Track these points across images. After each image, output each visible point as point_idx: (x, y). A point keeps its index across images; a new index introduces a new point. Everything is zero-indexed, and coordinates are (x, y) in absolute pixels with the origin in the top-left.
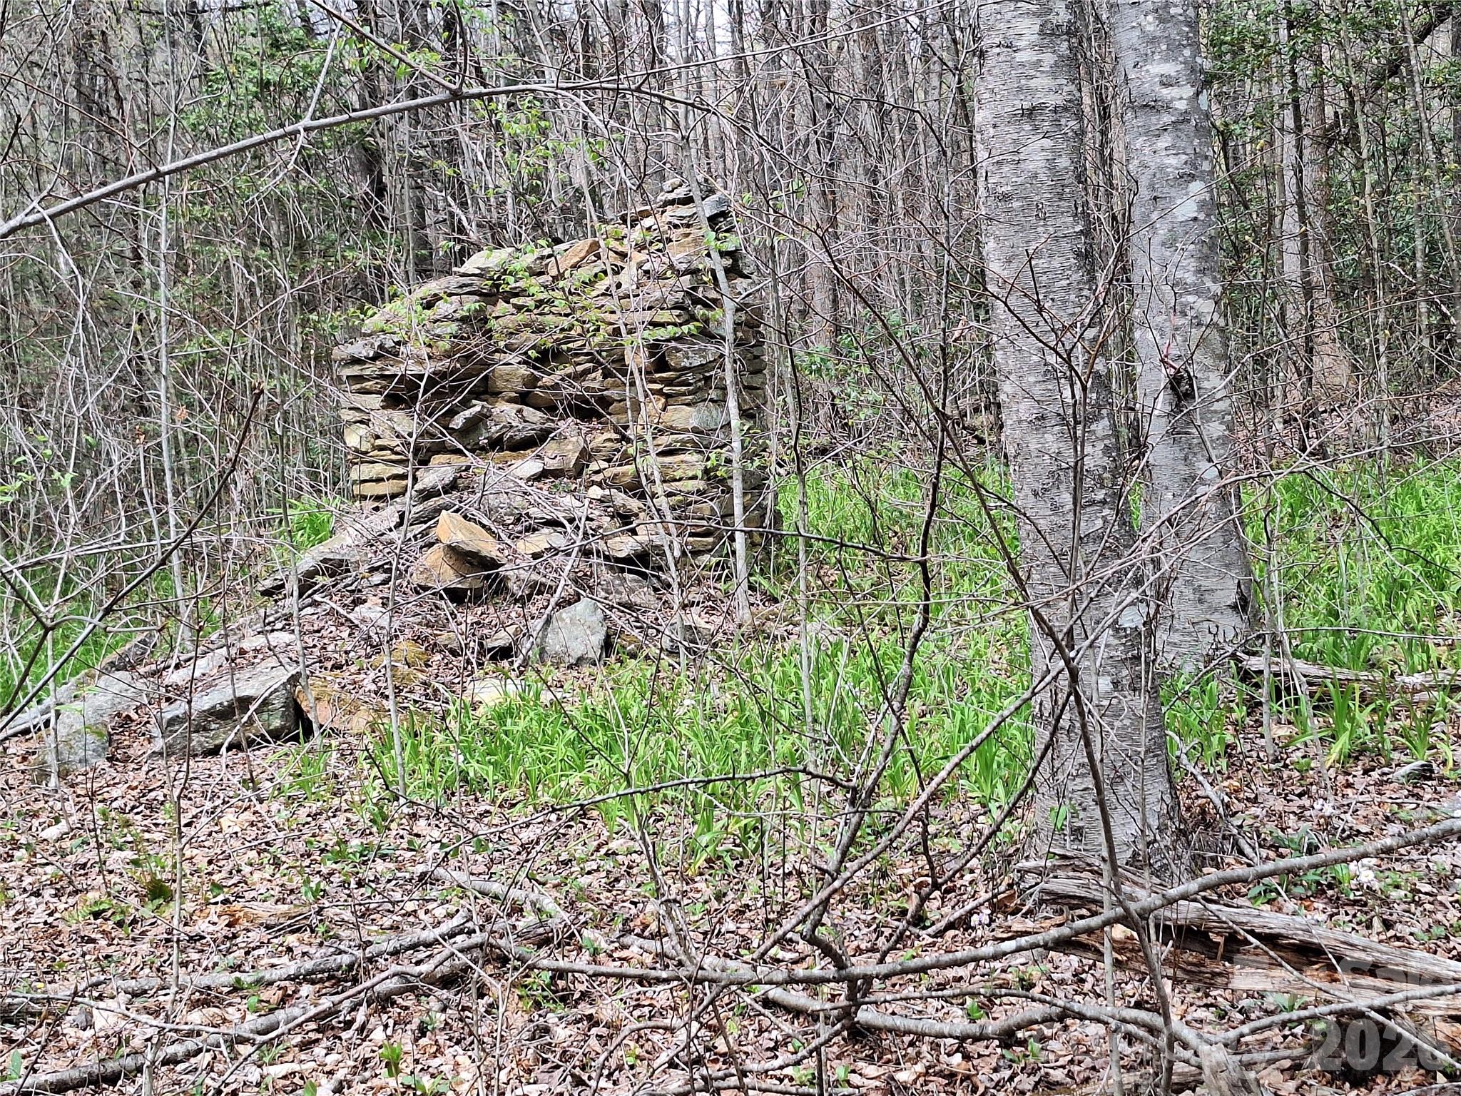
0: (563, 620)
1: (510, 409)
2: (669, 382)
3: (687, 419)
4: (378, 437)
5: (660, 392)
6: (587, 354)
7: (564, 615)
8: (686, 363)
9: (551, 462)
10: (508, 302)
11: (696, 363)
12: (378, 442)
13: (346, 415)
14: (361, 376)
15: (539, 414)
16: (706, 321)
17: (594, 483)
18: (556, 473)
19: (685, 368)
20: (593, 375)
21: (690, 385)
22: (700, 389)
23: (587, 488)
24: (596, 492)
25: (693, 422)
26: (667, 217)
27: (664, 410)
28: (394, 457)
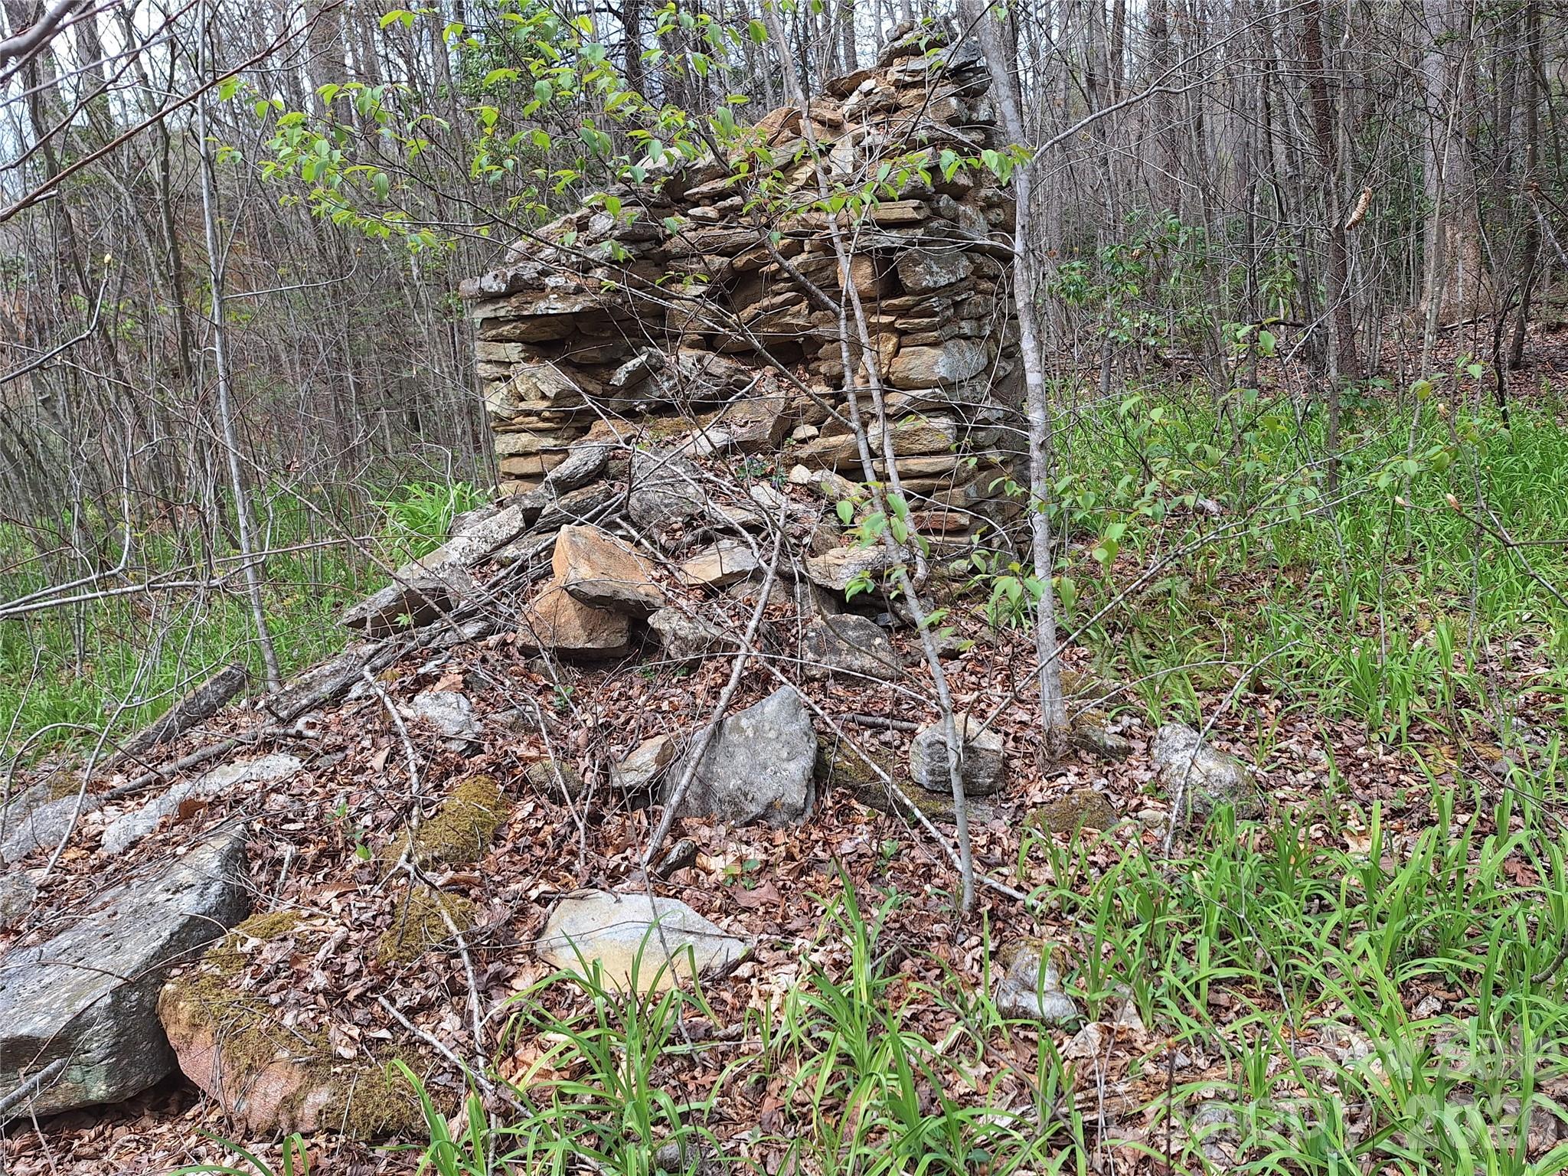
0: (742, 730)
1: (687, 357)
2: (903, 312)
3: (930, 368)
4: (522, 399)
5: (890, 328)
6: (786, 280)
7: (744, 723)
8: (928, 282)
9: (740, 431)
10: (686, 215)
11: (943, 282)
12: (523, 406)
13: (483, 370)
14: (496, 318)
15: (725, 363)
16: (955, 219)
17: (797, 461)
18: (748, 447)
19: (927, 290)
20: (797, 308)
21: (935, 314)
22: (948, 320)
23: (789, 467)
24: (801, 474)
25: (941, 371)
26: (893, 73)
27: (896, 353)
28: (541, 425)
